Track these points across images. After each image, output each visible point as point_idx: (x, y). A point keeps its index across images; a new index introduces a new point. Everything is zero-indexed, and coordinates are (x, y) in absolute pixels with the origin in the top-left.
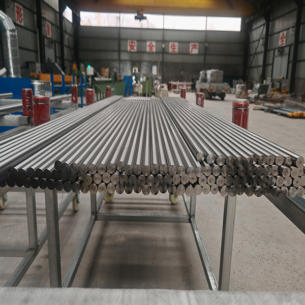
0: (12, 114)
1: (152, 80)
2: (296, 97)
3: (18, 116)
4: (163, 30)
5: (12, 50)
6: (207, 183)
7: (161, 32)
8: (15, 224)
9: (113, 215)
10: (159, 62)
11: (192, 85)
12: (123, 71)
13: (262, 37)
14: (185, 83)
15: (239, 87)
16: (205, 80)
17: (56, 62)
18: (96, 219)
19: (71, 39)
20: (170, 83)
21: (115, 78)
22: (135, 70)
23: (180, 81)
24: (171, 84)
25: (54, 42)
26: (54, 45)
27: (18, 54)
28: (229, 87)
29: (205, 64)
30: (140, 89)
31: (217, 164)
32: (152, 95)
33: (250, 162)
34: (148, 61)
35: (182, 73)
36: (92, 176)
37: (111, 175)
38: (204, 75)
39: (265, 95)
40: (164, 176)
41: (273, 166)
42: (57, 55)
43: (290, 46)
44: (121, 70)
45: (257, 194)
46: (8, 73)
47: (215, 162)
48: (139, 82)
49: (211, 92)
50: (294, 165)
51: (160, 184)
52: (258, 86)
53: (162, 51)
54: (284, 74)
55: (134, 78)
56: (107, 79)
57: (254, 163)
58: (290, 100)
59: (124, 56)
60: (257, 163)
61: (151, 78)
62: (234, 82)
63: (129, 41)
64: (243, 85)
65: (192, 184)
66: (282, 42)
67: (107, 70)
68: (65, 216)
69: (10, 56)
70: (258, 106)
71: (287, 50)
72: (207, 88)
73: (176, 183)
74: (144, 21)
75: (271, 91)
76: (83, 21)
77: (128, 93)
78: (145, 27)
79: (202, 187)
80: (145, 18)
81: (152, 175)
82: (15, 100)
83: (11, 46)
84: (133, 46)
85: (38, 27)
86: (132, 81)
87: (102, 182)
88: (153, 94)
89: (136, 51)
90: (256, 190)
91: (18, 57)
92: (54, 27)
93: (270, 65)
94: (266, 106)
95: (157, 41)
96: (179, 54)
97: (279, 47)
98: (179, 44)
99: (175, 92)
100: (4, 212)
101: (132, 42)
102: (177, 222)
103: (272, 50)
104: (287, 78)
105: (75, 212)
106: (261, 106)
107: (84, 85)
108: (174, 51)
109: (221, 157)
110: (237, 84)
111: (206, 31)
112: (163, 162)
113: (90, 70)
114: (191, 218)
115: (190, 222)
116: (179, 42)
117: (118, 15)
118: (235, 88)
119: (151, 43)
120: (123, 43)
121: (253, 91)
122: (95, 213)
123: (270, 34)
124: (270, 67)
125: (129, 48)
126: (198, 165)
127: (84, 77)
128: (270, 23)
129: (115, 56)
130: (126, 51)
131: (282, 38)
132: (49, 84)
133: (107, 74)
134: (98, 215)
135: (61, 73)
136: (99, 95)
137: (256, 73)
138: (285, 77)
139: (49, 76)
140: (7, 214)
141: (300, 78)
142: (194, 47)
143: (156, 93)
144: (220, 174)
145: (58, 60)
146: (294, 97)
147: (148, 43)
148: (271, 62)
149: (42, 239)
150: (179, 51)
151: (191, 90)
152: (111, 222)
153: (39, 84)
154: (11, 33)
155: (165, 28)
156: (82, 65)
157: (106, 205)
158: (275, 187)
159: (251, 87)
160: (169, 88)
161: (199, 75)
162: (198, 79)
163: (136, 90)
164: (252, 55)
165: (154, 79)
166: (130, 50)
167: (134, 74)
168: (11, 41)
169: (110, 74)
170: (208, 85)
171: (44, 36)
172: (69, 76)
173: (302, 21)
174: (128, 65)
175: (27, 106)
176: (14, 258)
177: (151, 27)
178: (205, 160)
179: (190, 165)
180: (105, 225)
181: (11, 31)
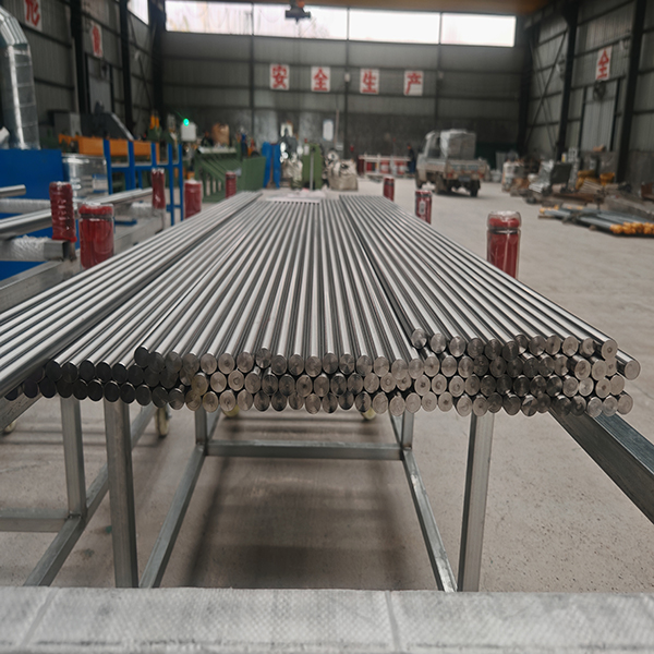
0: (29, 235)
1: (323, 154)
2: (629, 191)
3: (43, 240)
4: (348, 42)
5: (19, 89)
6: (431, 390)
7: (342, 47)
8: (34, 463)
9: (241, 444)
10: (338, 112)
11: (409, 164)
12: (260, 130)
13: (560, 59)
14: (393, 159)
15: (509, 168)
16: (436, 153)
17: (113, 111)
18: (206, 453)
19: (146, 60)
20: (361, 158)
21: (243, 146)
22: (286, 131)
23: (383, 154)
24: (363, 161)
25: (108, 67)
26: (108, 73)
27: (34, 97)
28: (488, 167)
29: (436, 116)
30: (296, 171)
31: (450, 354)
32: (323, 184)
33: (513, 349)
34: (314, 111)
35: (388, 136)
36: (209, 377)
37: (245, 375)
38: (435, 141)
39: (564, 185)
40: (347, 376)
41: (558, 356)
42: (116, 95)
43: (619, 80)
44: (256, 130)
45: (527, 411)
46: (12, 138)
47: (447, 350)
48: (295, 156)
49: (449, 178)
50: (598, 354)
51: (340, 392)
52: (549, 165)
53: (343, 88)
54: (605, 141)
55: (283, 147)
56: (225, 150)
57: (522, 350)
58: (617, 197)
59: (262, 100)
60: (527, 351)
61: (321, 147)
62: (500, 156)
63: (272, 67)
64: (517, 164)
65: (402, 392)
66: (602, 70)
67: (226, 130)
68: (141, 446)
69: (17, 101)
70: (549, 209)
71: (612, 89)
72: (442, 170)
73: (371, 390)
74: (305, 23)
75: (578, 177)
76: (171, 22)
77: (270, 181)
78: (307, 34)
79: (421, 397)
80: (308, 15)
81: (324, 375)
82: (31, 201)
83: (19, 81)
84: (283, 78)
85: (73, 35)
86: (279, 154)
87: (228, 388)
88: (326, 182)
89: (287, 87)
90: (525, 402)
91: (34, 103)
92: (109, 34)
93: (576, 120)
94: (567, 210)
95: (333, 67)
96: (381, 95)
97: (596, 83)
98: (381, 73)
99: (371, 178)
100: (11, 438)
101: (280, 68)
102: (375, 458)
103: (580, 87)
104: (611, 148)
105: (161, 437)
106: (556, 211)
107: (176, 162)
108: (370, 88)
109: (458, 341)
110: (506, 161)
111: (440, 45)
112: (347, 351)
113: (189, 129)
114: (403, 449)
115: (402, 458)
116: (382, 69)
117: (247, 7)
118: (502, 169)
119: (321, 71)
120: (259, 70)
121: (541, 177)
122: (203, 440)
123: (576, 52)
124: (576, 126)
125: (272, 81)
126: (414, 354)
127: (176, 146)
128: (578, 30)
129: (243, 98)
130: (267, 88)
131: (602, 63)
132: (102, 163)
133: (225, 139)
134: (210, 444)
135: (125, 137)
136: (208, 183)
137: (546, 138)
138: (608, 148)
139: (99, 143)
140: (17, 443)
141: (638, 150)
142: (414, 80)
143: (331, 182)
144: (457, 374)
145: (117, 106)
146: (626, 191)
147: (315, 71)
148: (578, 113)
149: (95, 494)
150: (380, 88)
151: (406, 175)
152: (238, 459)
153: (79, 162)
154: (18, 52)
155: (351, 38)
156: (171, 119)
157: (226, 423)
158: (560, 397)
159: (536, 169)
160: (360, 169)
161: (425, 141)
162: (421, 150)
163: (288, 173)
164: (538, 98)
165: (327, 149)
166: (275, 86)
167: (285, 139)
168: (17, 68)
169: (231, 138)
170: (444, 164)
171: (86, 55)
172: (142, 144)
173: (646, 26)
174: (272, 119)
175: (61, 219)
176: (35, 534)
177: (320, 36)
178: (428, 345)
179: (398, 356)
180: (225, 466)
181: (18, 47)
